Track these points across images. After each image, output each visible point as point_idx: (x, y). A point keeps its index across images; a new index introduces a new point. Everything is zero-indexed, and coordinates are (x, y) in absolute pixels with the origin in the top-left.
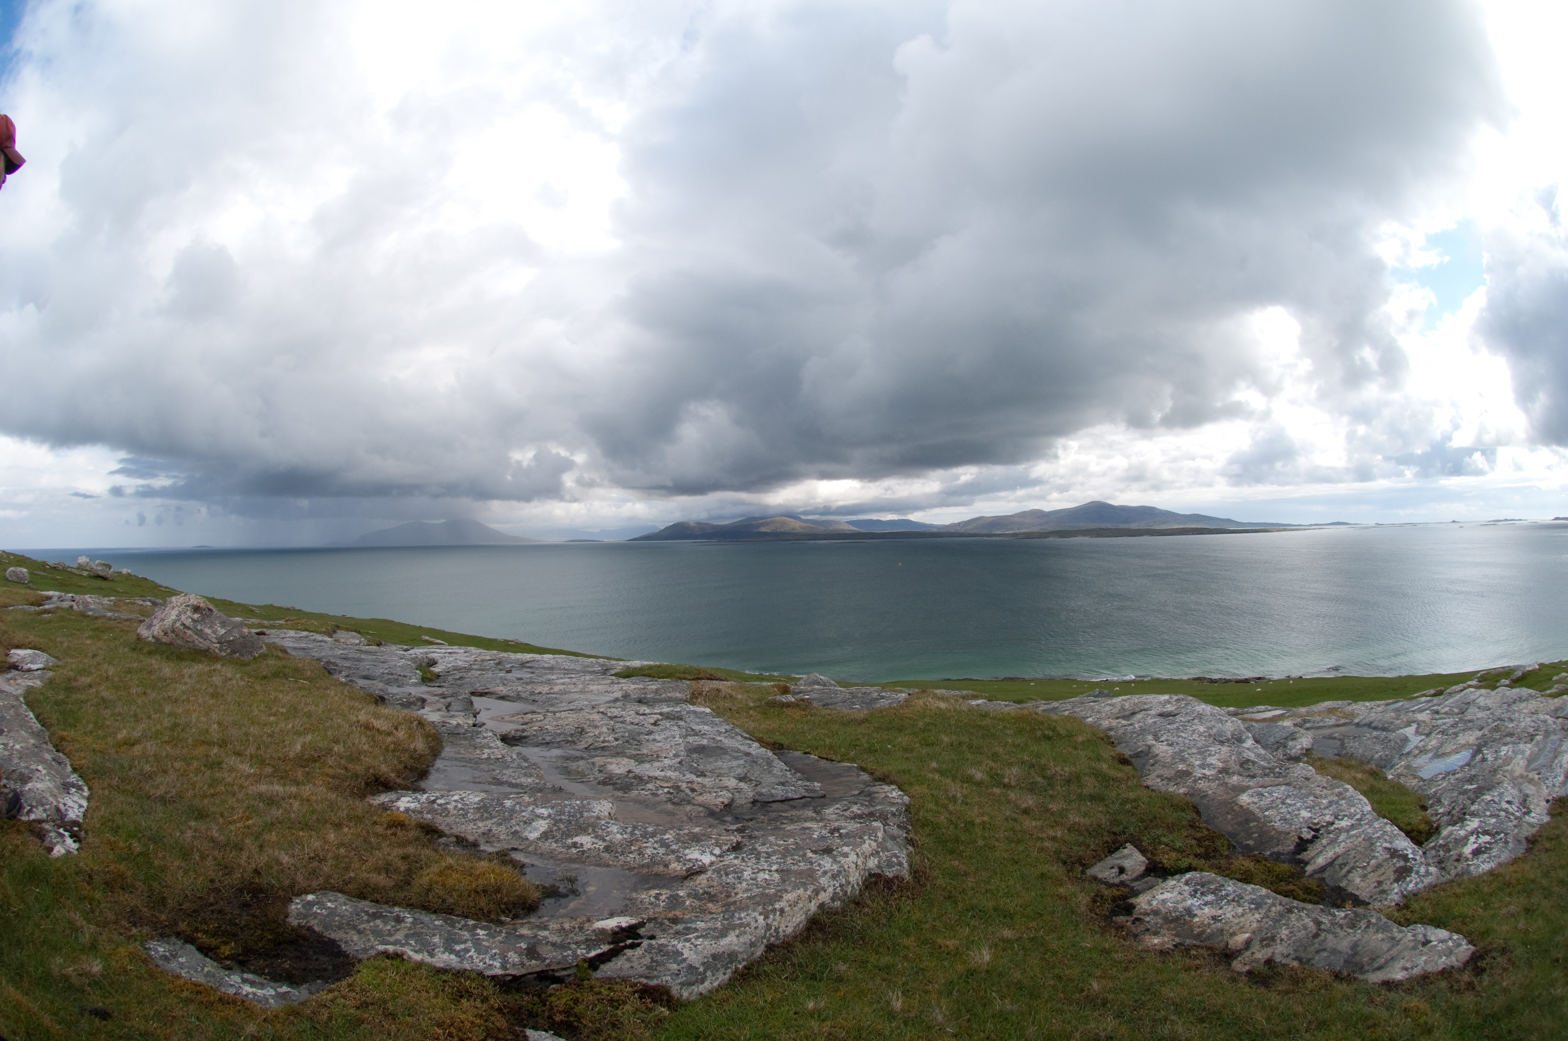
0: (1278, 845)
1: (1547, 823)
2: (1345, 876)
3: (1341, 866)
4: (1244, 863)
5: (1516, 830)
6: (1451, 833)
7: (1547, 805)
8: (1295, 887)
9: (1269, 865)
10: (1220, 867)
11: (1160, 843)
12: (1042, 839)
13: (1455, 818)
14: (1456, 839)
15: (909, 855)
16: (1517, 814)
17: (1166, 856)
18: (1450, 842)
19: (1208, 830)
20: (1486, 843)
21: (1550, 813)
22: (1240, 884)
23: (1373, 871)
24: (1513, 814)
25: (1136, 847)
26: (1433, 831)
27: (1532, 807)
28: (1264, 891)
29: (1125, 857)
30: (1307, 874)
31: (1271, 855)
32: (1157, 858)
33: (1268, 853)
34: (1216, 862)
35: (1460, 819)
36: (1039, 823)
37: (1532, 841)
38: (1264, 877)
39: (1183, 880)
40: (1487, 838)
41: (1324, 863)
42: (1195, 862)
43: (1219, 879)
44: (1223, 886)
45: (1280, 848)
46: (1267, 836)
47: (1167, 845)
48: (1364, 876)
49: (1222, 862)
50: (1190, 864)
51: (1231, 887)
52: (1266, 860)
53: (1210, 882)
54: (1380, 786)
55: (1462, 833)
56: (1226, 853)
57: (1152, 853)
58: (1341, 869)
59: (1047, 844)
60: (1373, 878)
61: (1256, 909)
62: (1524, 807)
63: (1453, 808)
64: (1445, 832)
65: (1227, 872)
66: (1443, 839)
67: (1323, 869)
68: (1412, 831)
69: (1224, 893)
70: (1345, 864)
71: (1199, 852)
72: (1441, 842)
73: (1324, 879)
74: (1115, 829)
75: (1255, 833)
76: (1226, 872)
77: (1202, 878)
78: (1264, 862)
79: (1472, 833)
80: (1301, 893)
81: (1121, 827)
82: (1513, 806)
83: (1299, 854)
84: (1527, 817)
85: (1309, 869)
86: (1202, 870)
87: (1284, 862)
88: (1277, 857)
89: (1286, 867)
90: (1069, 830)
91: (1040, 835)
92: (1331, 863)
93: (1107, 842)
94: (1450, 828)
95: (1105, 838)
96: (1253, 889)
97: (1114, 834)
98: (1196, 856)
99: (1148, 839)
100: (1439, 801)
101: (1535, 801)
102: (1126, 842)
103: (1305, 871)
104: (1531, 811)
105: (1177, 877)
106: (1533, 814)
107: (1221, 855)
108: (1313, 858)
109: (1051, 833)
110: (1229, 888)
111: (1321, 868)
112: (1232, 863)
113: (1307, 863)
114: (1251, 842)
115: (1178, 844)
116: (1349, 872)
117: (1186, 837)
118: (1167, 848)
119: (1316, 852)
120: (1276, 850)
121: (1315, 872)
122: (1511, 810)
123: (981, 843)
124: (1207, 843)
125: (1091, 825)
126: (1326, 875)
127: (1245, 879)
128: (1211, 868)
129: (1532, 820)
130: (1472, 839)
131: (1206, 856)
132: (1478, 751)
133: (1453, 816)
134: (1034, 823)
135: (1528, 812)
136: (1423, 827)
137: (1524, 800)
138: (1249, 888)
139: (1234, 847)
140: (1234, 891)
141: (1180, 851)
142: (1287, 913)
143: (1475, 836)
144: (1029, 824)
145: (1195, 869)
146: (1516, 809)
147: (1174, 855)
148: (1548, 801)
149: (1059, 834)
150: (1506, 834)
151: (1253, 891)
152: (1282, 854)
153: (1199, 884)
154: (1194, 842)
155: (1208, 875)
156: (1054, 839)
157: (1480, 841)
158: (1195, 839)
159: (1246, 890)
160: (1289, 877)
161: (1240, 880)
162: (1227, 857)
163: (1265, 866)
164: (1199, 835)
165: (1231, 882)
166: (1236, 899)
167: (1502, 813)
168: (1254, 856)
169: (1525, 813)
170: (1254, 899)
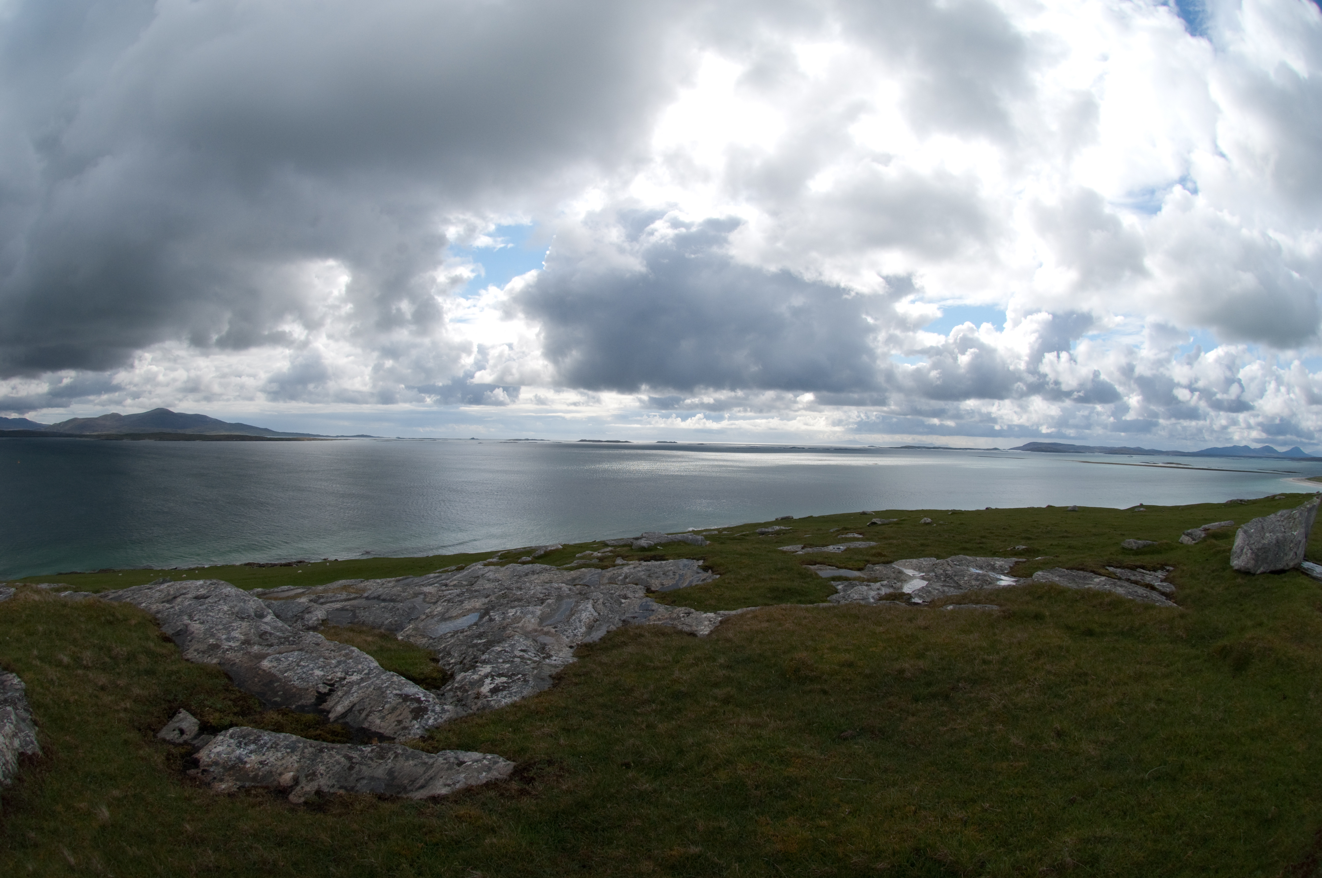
0: (301, 699)
1: (573, 664)
2: (365, 719)
3: (360, 712)
4: (273, 716)
5: (535, 672)
6: (465, 678)
7: (572, 650)
8: (322, 732)
9: (295, 716)
10: (256, 722)
11: (205, 706)
12: (118, 711)
13: (467, 666)
14: (470, 682)
15: (37, 734)
16: (535, 659)
17: (212, 717)
18: (465, 684)
19: (240, 692)
20: (504, 683)
21: (574, 655)
22: (273, 734)
23: (390, 713)
24: (530, 659)
25: (187, 711)
26: (447, 677)
27: (552, 653)
28: (294, 737)
29: (181, 720)
30: (331, 720)
31: (297, 707)
32: (205, 719)
33: (294, 706)
34: (251, 718)
35: (473, 667)
36: (113, 698)
37: (558, 679)
38: (293, 726)
39: (228, 735)
40: (504, 679)
41: (344, 711)
42: (235, 719)
43: (255, 731)
44: (260, 736)
45: (303, 702)
46: (290, 694)
47: (210, 707)
48: (383, 718)
49: (257, 717)
50: (231, 721)
51: (267, 737)
52: (293, 712)
53: (249, 735)
54: (389, 645)
55: (476, 677)
56: (259, 710)
57: (201, 715)
58: (361, 714)
59: (122, 715)
60: (392, 719)
61: (292, 752)
62: (542, 653)
63: (464, 658)
64: (459, 677)
65: (262, 725)
66: (458, 682)
67: (344, 715)
68: (426, 678)
69: (262, 742)
70: (363, 710)
71: (236, 711)
72: (456, 685)
73: (347, 723)
74: (170, 697)
75: (279, 691)
76: (260, 725)
77: (242, 731)
78: (290, 714)
79: (486, 676)
80: (328, 736)
81: (173, 695)
82: (529, 653)
83: (321, 705)
84: (547, 661)
85: (332, 716)
86: (242, 725)
87: (309, 712)
88: (302, 709)
89: (311, 716)
90: (134, 701)
91: (116, 708)
92: (350, 710)
93: (165, 709)
94: (463, 674)
95: (163, 706)
96: (284, 736)
97: (169, 701)
98: (235, 714)
99: (195, 704)
100: (449, 654)
101: (556, 648)
102: (179, 708)
103: (329, 719)
104: (552, 656)
105: (223, 732)
106: (554, 658)
107: (255, 711)
108: (333, 707)
109: (123, 705)
110: (265, 738)
111: (342, 714)
112: (264, 718)
113: (329, 712)
114: (278, 699)
115: (219, 706)
116: (368, 715)
117: (224, 699)
118: (211, 710)
119: (334, 702)
120: (300, 704)
121: (337, 719)
122: (526, 656)
123: (78, 718)
124: (241, 702)
125: (150, 696)
126: (348, 719)
127: (277, 729)
128: (249, 723)
129: (553, 662)
130: (488, 681)
131: (243, 713)
132: (487, 612)
133: (464, 664)
134: (110, 698)
135: (549, 657)
136: (435, 675)
137: (542, 648)
138: (282, 735)
139: (265, 704)
140: (270, 740)
141: (221, 711)
142: (319, 752)
143: (490, 679)
144: (107, 699)
145: (236, 725)
146: (533, 655)
147: (217, 715)
148: (571, 647)
149: (128, 705)
150: (524, 675)
151: (286, 739)
152: (306, 706)
153: (241, 737)
154: (230, 703)
155: (246, 729)
156: (125, 710)
157: (496, 682)
158: (230, 700)
159: (279, 738)
160: (315, 724)
161: (274, 731)
162: (260, 712)
163: (292, 717)
164: (233, 697)
165: (266, 733)
166: (274, 745)
167: (518, 660)
168: (282, 710)
169: (544, 658)
170: (288, 744)
